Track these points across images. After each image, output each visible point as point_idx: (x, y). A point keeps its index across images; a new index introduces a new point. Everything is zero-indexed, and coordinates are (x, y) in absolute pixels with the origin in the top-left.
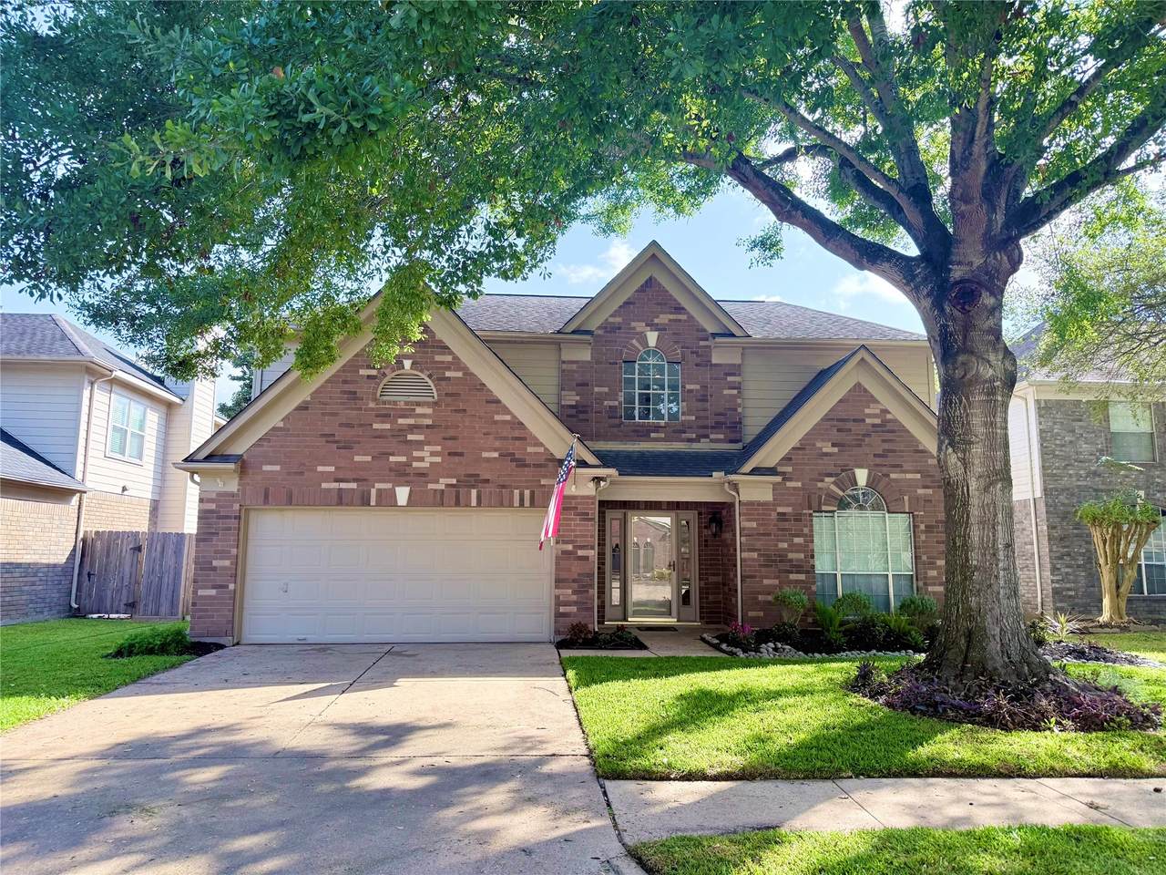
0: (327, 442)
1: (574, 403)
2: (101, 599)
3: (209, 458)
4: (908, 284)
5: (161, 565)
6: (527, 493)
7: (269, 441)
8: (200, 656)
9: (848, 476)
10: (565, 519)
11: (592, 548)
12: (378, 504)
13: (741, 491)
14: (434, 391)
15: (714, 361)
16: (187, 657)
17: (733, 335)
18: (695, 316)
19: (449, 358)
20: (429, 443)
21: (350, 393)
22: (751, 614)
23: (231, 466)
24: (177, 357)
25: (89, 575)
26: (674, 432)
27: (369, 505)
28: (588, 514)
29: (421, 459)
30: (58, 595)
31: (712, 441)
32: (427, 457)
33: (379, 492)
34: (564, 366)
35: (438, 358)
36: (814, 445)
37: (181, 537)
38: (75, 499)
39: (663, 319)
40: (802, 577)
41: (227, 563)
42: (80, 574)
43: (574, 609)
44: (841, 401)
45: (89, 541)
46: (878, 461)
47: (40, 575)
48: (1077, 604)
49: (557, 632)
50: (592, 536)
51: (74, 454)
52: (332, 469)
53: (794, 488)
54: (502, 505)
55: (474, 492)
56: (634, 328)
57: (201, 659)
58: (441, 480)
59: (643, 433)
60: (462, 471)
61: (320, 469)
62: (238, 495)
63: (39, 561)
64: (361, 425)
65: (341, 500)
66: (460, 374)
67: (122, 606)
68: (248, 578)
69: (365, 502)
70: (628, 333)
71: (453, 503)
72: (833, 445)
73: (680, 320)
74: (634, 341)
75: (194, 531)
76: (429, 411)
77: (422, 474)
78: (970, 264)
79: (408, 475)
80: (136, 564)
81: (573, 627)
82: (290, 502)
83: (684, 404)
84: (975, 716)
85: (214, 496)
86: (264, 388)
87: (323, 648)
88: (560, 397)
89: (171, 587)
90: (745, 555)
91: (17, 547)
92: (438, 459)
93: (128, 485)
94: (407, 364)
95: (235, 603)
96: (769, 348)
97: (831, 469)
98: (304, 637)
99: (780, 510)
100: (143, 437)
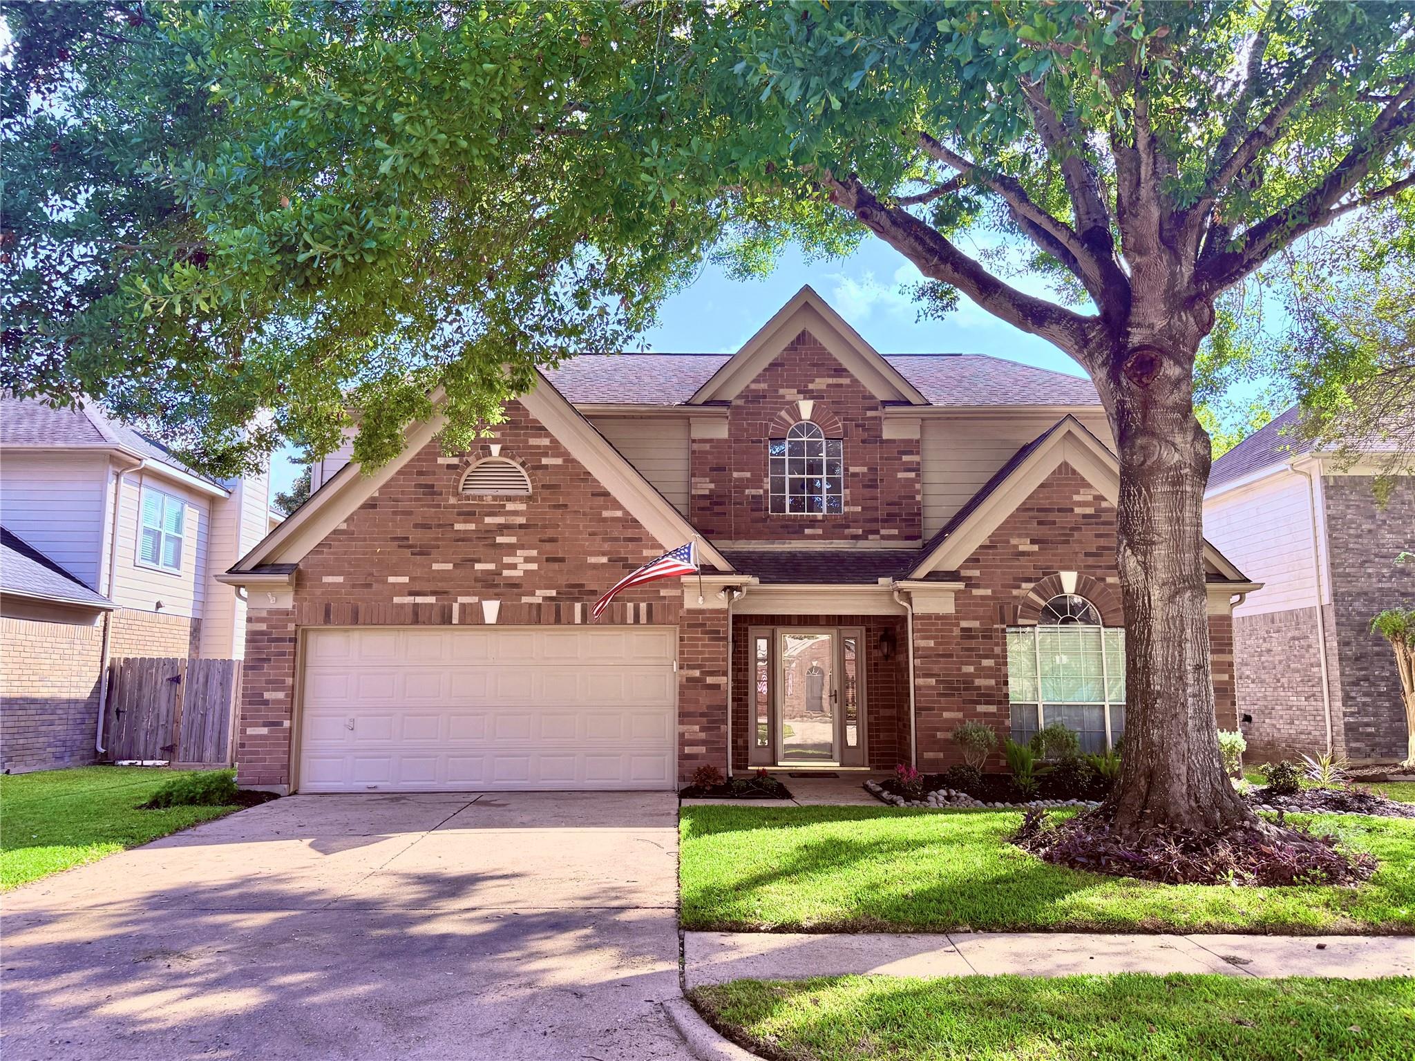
0: (400, 546)
1: (707, 492)
2: (132, 742)
3: (258, 569)
4: (1080, 351)
5: (204, 700)
6: (643, 606)
7: (330, 546)
8: (250, 806)
9: (1053, 583)
10: (690, 639)
11: (725, 674)
12: (462, 622)
13: (914, 601)
14: (528, 481)
15: (885, 436)
16: (235, 808)
17: (908, 403)
18: (860, 379)
19: (546, 442)
20: (522, 547)
21: (426, 486)
22: (929, 755)
23: (285, 578)
24: (215, 451)
25: (118, 712)
26: (834, 527)
27: (451, 623)
28: (718, 632)
29: (513, 567)
30: (80, 737)
31: (883, 538)
32: (521, 564)
33: (463, 607)
34: (696, 446)
35: (533, 442)
36: (1008, 542)
37: (228, 664)
38: (100, 619)
39: (820, 384)
40: (992, 709)
41: (281, 695)
42: (107, 711)
43: (702, 750)
44: (1042, 486)
45: (117, 671)
46: (1091, 561)
47: (60, 712)
48: (1378, 744)
49: (682, 778)
50: (725, 660)
51: (98, 563)
52: (406, 579)
53: (983, 598)
54: (612, 622)
55: (578, 607)
56: (783, 397)
57: (250, 810)
58: (538, 592)
59: (795, 529)
60: (563, 580)
61: (391, 579)
62: (293, 613)
63: (58, 695)
64: (439, 526)
65: (417, 617)
66: (559, 461)
67: (158, 751)
68: (307, 713)
69: (446, 619)
70: (776, 403)
71: (552, 619)
72: (1033, 542)
73: (841, 386)
74: (783, 414)
75: (242, 658)
76: (522, 507)
77: (514, 585)
78: (1151, 326)
79: (497, 586)
80: (173, 698)
81: (700, 772)
82: (355, 620)
83: (848, 491)
84: (1141, 868)
85: (264, 614)
86: (325, 480)
87: (397, 797)
88: (689, 485)
89: (217, 727)
90: (920, 681)
91: (32, 678)
92: (534, 566)
93: (163, 601)
94: (495, 449)
95: (291, 742)
96: (954, 418)
97: (1030, 572)
98: (373, 784)
99: (964, 624)
100: (180, 540)
